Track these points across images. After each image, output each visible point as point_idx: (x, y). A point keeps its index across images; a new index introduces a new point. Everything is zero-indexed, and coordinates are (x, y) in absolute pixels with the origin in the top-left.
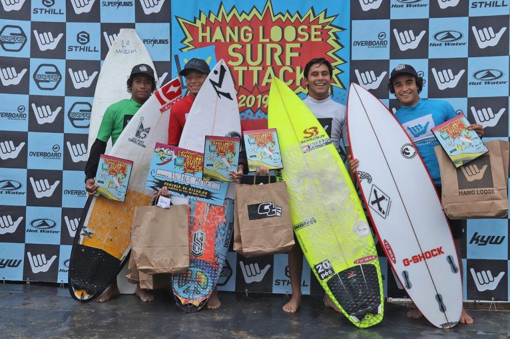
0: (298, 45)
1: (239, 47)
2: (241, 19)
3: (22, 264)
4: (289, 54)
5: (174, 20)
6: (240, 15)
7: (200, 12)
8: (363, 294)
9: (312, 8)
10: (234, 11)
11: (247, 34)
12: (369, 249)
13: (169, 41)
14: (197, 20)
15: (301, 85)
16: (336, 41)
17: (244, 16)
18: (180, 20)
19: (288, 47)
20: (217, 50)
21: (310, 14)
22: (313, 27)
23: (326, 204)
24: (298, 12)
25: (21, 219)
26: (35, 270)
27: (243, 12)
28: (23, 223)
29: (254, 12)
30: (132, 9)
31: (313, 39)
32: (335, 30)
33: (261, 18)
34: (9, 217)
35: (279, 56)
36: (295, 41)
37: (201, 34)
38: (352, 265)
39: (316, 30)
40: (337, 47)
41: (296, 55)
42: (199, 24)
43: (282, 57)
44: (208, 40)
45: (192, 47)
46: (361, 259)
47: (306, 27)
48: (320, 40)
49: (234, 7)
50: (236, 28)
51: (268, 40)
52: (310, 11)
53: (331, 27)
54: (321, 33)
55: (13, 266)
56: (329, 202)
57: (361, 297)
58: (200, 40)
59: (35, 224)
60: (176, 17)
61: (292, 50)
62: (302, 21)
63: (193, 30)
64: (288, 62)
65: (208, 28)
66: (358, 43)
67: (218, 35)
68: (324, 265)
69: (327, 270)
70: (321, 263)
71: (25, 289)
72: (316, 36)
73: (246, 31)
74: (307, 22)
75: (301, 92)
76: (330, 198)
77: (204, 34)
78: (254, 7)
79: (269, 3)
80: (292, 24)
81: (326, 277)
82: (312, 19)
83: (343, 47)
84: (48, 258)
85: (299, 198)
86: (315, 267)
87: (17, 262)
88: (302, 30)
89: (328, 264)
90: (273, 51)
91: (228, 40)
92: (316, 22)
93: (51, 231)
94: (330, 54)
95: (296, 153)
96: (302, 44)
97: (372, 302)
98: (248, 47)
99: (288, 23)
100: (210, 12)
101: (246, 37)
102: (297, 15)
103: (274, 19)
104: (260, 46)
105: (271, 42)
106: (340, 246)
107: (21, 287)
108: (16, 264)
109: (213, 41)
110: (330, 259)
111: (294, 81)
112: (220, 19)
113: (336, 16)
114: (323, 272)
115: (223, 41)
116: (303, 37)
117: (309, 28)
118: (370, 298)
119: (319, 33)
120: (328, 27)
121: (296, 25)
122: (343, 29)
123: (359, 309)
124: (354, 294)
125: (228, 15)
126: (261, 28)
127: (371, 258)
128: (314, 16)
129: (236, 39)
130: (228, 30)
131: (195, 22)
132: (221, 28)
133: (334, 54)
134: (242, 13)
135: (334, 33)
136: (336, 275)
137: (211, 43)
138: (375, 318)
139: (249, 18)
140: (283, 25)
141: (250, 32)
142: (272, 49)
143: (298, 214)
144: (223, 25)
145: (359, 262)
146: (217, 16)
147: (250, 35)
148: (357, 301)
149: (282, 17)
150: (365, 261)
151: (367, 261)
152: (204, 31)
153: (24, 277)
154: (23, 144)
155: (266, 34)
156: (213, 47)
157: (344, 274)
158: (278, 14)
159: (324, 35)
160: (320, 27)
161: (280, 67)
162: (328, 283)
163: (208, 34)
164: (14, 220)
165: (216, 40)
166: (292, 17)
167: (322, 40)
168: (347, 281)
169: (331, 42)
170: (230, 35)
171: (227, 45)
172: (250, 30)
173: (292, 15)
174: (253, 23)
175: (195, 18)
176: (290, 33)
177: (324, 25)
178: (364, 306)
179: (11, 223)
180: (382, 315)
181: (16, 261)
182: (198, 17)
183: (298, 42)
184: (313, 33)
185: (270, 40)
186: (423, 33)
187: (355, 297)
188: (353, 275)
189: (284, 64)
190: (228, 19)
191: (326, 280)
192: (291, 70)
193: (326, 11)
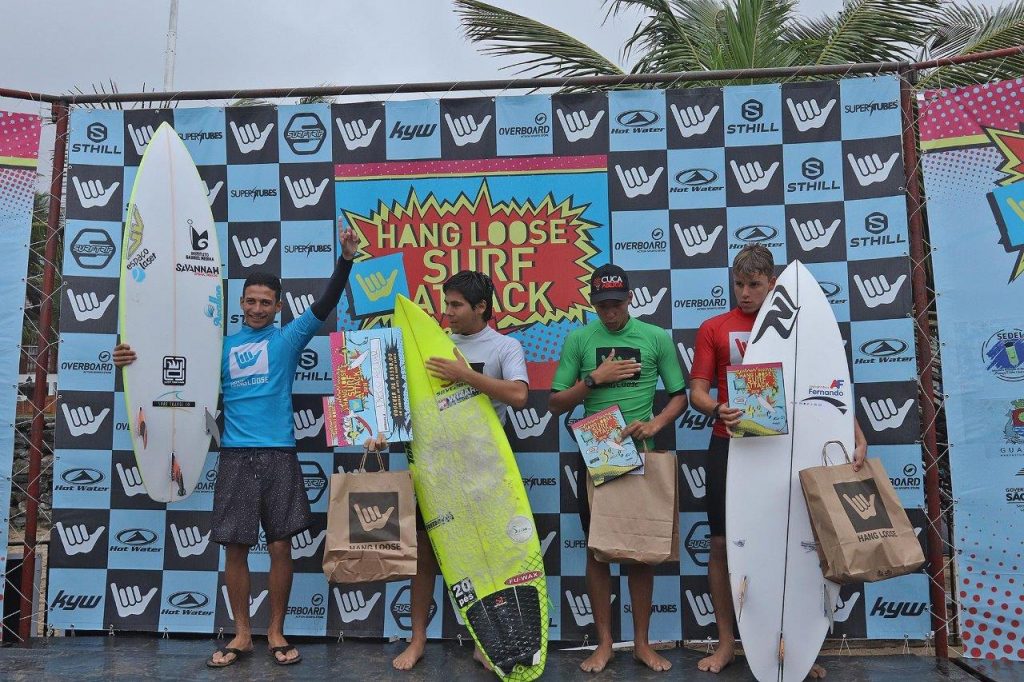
0: (530, 250)
1: (441, 254)
2: (442, 212)
3: (102, 603)
4: (517, 265)
5: (340, 217)
6: (441, 206)
7: (380, 202)
8: (516, 634)
9: (551, 194)
10: (432, 200)
11: (452, 235)
12: (530, 560)
13: (332, 247)
14: (376, 215)
15: (537, 310)
16: (588, 243)
17: (447, 207)
18: (350, 216)
19: (516, 252)
20: (406, 260)
21: (547, 204)
22: (553, 222)
23: (468, 490)
24: (529, 201)
25: (101, 529)
26: (123, 613)
27: (445, 201)
28: (105, 536)
29: (463, 200)
30: (276, 200)
31: (554, 241)
32: (586, 226)
33: (472, 210)
34: (83, 527)
35: (502, 267)
36: (526, 244)
37: (381, 236)
38: (503, 587)
39: (557, 226)
40: (591, 252)
41: (528, 264)
42: (377, 221)
43: (507, 269)
44: (393, 245)
45: (367, 256)
46: (515, 578)
47: (542, 223)
48: (564, 241)
49: (431, 194)
50: (435, 226)
51: (484, 243)
52: (548, 199)
53: (580, 223)
54: (566, 231)
55: (88, 606)
56: (473, 488)
57: (511, 638)
58: (380, 245)
59: (124, 538)
60: (343, 211)
61: (521, 258)
62: (535, 213)
63: (369, 231)
64: (516, 276)
65: (392, 227)
66: (621, 246)
67: (407, 236)
68: (463, 585)
69: (467, 594)
70: (460, 583)
71: (106, 644)
72: (557, 236)
73: (450, 230)
74: (544, 214)
75: (537, 322)
76: (474, 481)
77: (386, 236)
78: (462, 193)
79: (484, 188)
80: (521, 219)
81: (466, 604)
82: (551, 210)
83: (599, 251)
84: (144, 593)
85: (432, 481)
86: (452, 587)
87: (94, 600)
88: (536, 227)
89: (469, 586)
90: (493, 259)
91: (422, 244)
92: (557, 214)
93: (149, 549)
94: (580, 262)
95: (430, 412)
96: (536, 248)
97: (527, 645)
98: (454, 254)
99: (514, 216)
100: (394, 202)
101: (450, 239)
102: (527, 205)
103: (493, 211)
104: (472, 253)
105: (489, 245)
106: (485, 557)
107: (100, 640)
108: (92, 604)
109: (401, 246)
110: (471, 577)
111: (527, 305)
112: (410, 212)
113: (588, 205)
114: (462, 597)
115: (415, 245)
116: (538, 237)
117: (547, 223)
118: (525, 640)
119: (562, 231)
120: (575, 222)
121: (527, 219)
122: (599, 225)
123: (508, 655)
124: (502, 632)
125: (421, 207)
126: (473, 225)
127: (532, 575)
128: (555, 206)
129: (434, 241)
130: (423, 229)
131: (372, 218)
132: (411, 226)
133: (585, 262)
134: (444, 203)
135: (585, 232)
136: (479, 602)
137: (396, 250)
138: (530, 672)
139: (454, 211)
140: (507, 220)
141: (455, 232)
142: (490, 256)
143: (430, 506)
144: (415, 222)
145: (513, 583)
146: (406, 208)
147: (457, 237)
148: (506, 644)
149: (505, 209)
150: (521, 581)
151: (525, 580)
152: (385, 230)
153: (106, 624)
154: (106, 411)
155: (482, 234)
156: (400, 256)
157: (490, 600)
158: (499, 204)
159: (570, 233)
160: (563, 222)
161: (504, 284)
162: (469, 614)
163: (391, 236)
164: (91, 531)
165: (405, 245)
166: (520, 208)
167: (568, 241)
168: (493, 612)
169: (580, 243)
170: (426, 237)
171: (421, 252)
172: (456, 228)
173: (521, 204)
174: (462, 218)
175: (372, 212)
176: (518, 231)
177: (569, 219)
178: (514, 652)
179: (86, 537)
180: (543, 667)
181: (92, 598)
182: (376, 210)
183: (531, 245)
184: (554, 232)
185: (488, 243)
186: (719, 229)
187: (504, 638)
188: (501, 603)
189: (509, 279)
190: (422, 212)
191: (465, 609)
192: (521, 289)
193: (571, 198)
